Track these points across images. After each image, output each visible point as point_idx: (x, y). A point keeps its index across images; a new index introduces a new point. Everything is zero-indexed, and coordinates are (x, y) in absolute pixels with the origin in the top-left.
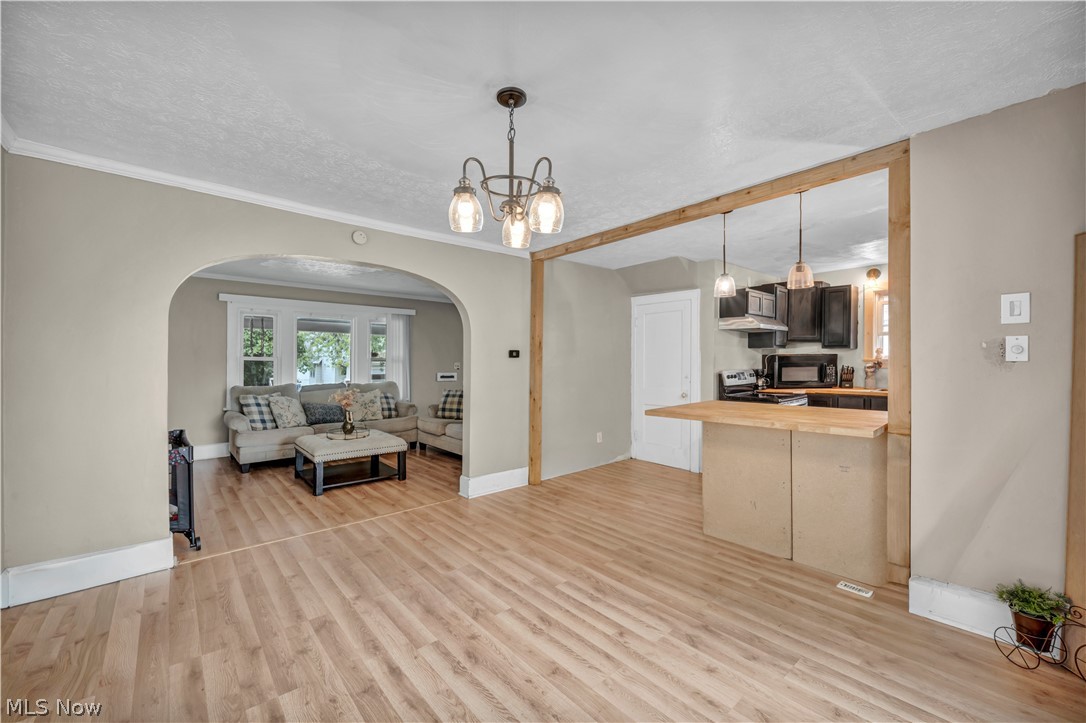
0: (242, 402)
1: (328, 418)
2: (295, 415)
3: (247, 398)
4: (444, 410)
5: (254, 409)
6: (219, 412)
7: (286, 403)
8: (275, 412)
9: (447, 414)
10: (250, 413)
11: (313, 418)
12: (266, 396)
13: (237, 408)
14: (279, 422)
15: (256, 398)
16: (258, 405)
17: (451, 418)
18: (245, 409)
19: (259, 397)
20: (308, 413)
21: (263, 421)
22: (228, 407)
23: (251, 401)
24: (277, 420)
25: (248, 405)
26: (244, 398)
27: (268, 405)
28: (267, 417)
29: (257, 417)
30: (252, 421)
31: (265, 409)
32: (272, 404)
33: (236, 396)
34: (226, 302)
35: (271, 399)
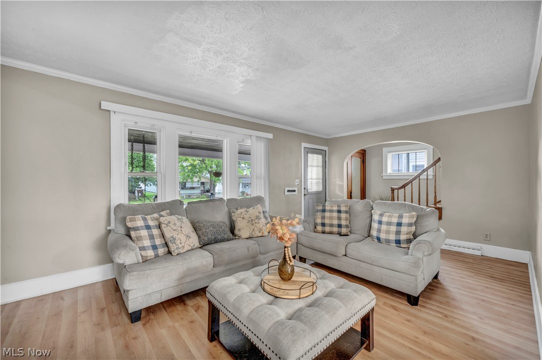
0: (129, 224)
1: (219, 237)
2: (188, 237)
3: (134, 220)
4: (323, 225)
5: (144, 233)
6: (102, 231)
7: (178, 224)
8: (168, 235)
9: (327, 229)
10: (139, 238)
11: (206, 238)
12: (156, 215)
13: (122, 230)
14: (173, 247)
15: (145, 219)
16: (148, 227)
17: (331, 233)
18: (133, 234)
19: (148, 217)
20: (200, 233)
21: (154, 247)
22: (112, 226)
23: (140, 223)
24: (170, 244)
25: (136, 229)
26: (131, 220)
27: (159, 227)
28: (158, 241)
29: (147, 243)
30: (142, 249)
31: (155, 232)
32: (163, 226)
33: (120, 215)
34: (109, 111)
35: (162, 220)
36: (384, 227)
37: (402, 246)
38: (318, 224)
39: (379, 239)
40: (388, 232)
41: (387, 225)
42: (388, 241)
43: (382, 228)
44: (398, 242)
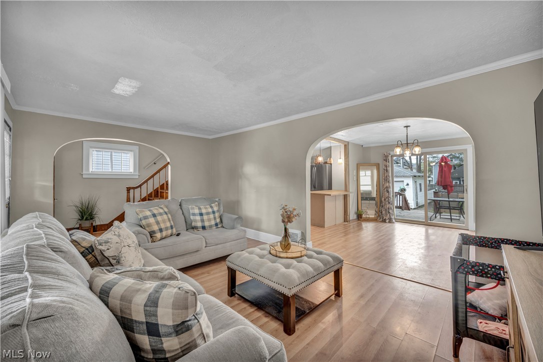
36: (205, 217)
37: (219, 226)
38: (156, 231)
39: (204, 228)
40: (209, 220)
41: (207, 215)
42: (211, 227)
43: (204, 218)
44: (216, 225)
